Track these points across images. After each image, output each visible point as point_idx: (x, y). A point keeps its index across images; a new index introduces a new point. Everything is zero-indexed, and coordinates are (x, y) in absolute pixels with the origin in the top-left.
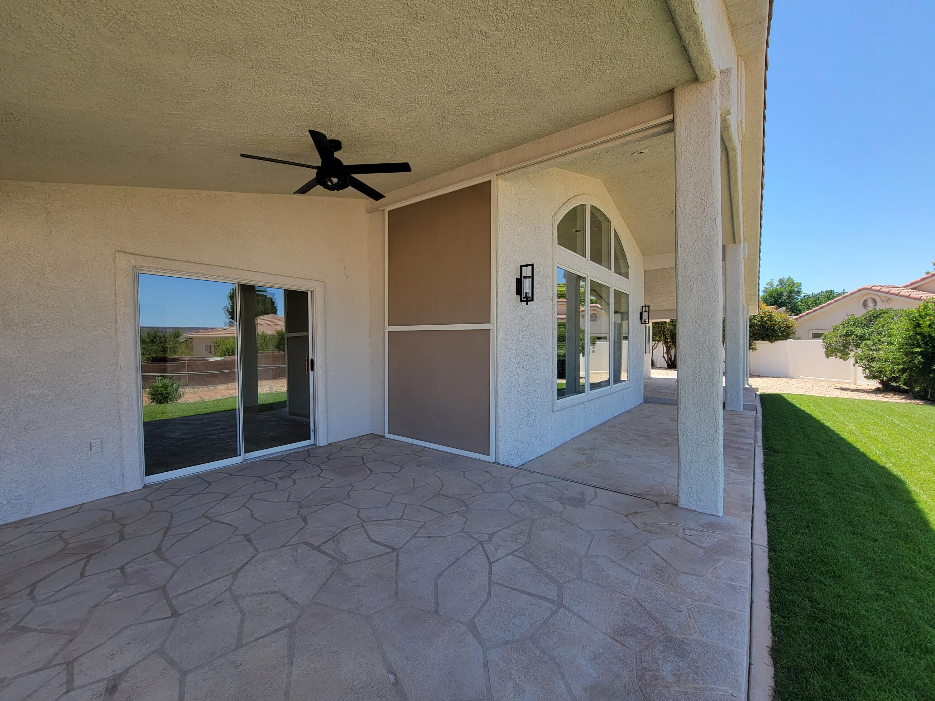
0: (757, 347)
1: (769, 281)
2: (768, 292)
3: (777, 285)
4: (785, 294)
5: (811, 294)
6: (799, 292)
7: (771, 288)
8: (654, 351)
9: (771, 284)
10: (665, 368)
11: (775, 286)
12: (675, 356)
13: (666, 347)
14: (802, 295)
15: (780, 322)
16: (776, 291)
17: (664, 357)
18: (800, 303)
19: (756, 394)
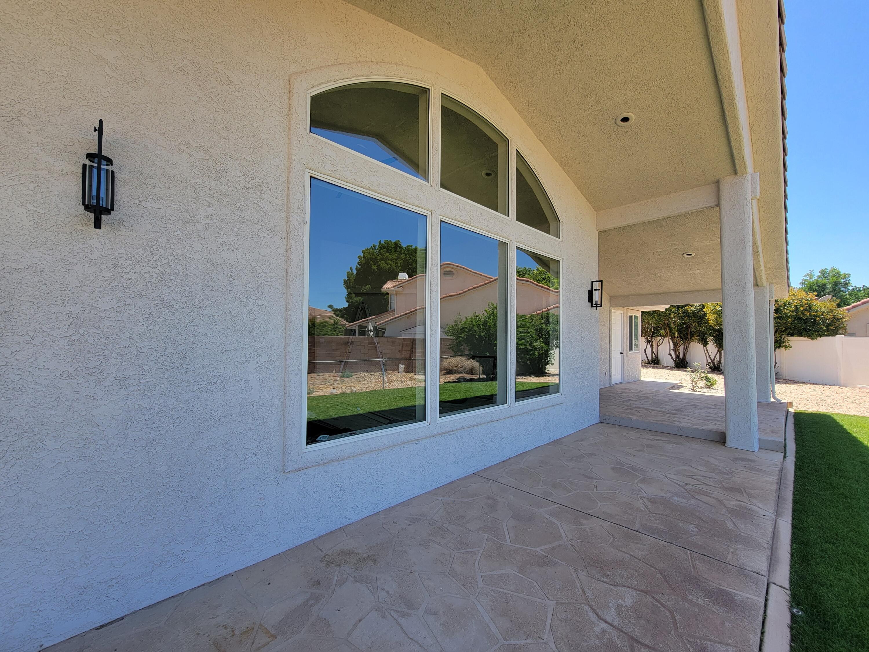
0: (791, 345)
1: (809, 272)
2: (807, 284)
3: (819, 277)
4: (829, 286)
5: (862, 286)
6: (847, 284)
7: (811, 280)
8: (660, 347)
9: (811, 276)
10: (671, 368)
11: (816, 278)
12: (684, 354)
13: (673, 342)
14: (851, 288)
15: (824, 312)
16: (817, 283)
17: (670, 355)
18: (848, 296)
19: (788, 412)
